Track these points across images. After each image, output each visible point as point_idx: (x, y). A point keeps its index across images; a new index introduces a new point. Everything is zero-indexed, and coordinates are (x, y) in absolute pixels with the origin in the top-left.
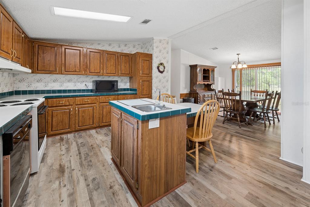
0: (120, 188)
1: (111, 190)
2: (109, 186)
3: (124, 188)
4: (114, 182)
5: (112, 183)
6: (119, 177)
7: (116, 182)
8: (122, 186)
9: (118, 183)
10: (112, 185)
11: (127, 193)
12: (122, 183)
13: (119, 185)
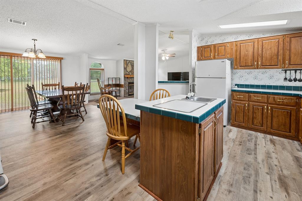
0: (222, 183)
1: (232, 189)
2: (231, 194)
3: (220, 180)
4: (223, 193)
5: (225, 193)
6: (214, 191)
7: (221, 191)
8: (220, 183)
9: (220, 188)
10: (226, 192)
11: (220, 176)
12: (217, 184)
13: (221, 186)
